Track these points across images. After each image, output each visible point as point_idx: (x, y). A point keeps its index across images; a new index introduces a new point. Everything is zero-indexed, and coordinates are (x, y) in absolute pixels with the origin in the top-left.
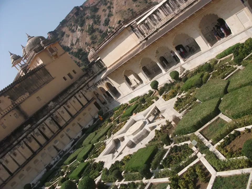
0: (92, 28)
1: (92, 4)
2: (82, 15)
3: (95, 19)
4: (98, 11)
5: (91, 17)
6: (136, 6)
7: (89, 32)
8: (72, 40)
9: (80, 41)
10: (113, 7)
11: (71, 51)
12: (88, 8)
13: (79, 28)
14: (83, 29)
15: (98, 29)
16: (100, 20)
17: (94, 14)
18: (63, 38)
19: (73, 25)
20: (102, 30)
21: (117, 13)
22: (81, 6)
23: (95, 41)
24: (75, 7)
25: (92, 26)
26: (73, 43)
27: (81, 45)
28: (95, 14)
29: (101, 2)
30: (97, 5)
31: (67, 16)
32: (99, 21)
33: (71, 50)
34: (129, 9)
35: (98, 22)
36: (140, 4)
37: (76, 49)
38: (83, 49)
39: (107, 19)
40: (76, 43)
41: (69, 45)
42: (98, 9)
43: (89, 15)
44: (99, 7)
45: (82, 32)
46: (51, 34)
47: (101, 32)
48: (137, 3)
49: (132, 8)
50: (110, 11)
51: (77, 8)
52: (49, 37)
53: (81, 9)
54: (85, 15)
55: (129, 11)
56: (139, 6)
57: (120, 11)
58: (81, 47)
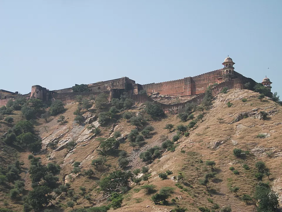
0: (117, 144)
1: (162, 98)
2: (124, 105)
3: (139, 130)
4: (160, 120)
5: (135, 121)
6: (232, 169)
7: (103, 146)
8: (63, 136)
9: (74, 150)
10: (188, 135)
11: (37, 156)
12: (150, 99)
13: (96, 124)
14: (102, 132)
15: (125, 155)
16: (146, 140)
17: (148, 120)
18: (53, 119)
19: (92, 108)
20: (131, 164)
21: (183, 152)
22: (140, 87)
23: (96, 176)
24: (126, 79)
25: (123, 140)
26: (57, 142)
27: (67, 161)
28: (149, 122)
29: (180, 107)
30: (170, 106)
31: (99, 83)
32: (143, 142)
33: (40, 153)
34: (212, 164)
35: (138, 141)
36: (243, 171)
37: (50, 159)
38: (61, 172)
39: (158, 149)
40: (62, 148)
41: (46, 142)
42: (164, 116)
43: (137, 114)
44: (169, 115)
45: (95, 136)
46: (37, 92)
47: (125, 165)
48: (239, 165)
49: (221, 168)
50: (176, 139)
51: (128, 84)
52: (32, 95)
53: (136, 91)
54: (129, 109)
55: (209, 168)
56: (237, 173)
57: (193, 154)
58: (62, 163)
